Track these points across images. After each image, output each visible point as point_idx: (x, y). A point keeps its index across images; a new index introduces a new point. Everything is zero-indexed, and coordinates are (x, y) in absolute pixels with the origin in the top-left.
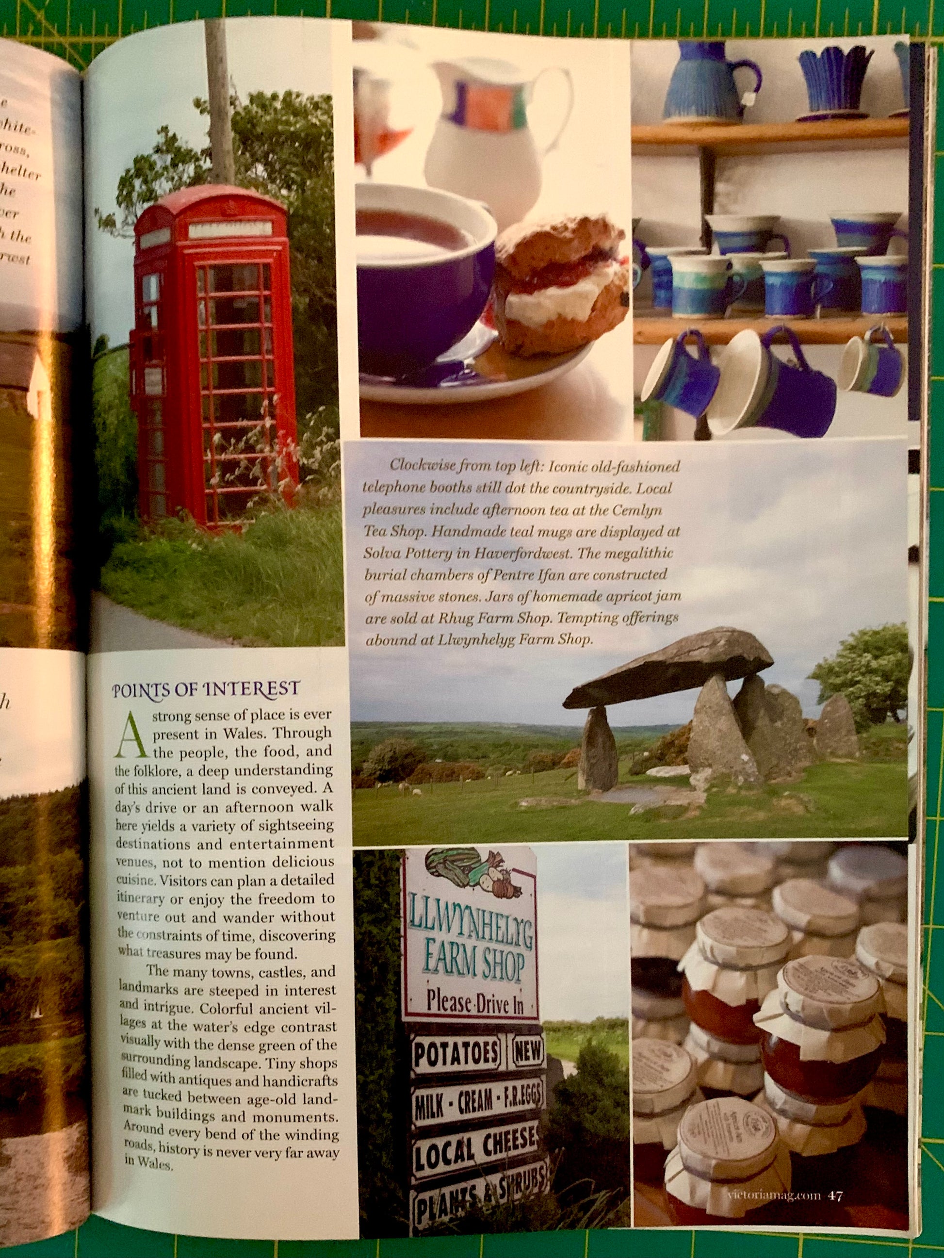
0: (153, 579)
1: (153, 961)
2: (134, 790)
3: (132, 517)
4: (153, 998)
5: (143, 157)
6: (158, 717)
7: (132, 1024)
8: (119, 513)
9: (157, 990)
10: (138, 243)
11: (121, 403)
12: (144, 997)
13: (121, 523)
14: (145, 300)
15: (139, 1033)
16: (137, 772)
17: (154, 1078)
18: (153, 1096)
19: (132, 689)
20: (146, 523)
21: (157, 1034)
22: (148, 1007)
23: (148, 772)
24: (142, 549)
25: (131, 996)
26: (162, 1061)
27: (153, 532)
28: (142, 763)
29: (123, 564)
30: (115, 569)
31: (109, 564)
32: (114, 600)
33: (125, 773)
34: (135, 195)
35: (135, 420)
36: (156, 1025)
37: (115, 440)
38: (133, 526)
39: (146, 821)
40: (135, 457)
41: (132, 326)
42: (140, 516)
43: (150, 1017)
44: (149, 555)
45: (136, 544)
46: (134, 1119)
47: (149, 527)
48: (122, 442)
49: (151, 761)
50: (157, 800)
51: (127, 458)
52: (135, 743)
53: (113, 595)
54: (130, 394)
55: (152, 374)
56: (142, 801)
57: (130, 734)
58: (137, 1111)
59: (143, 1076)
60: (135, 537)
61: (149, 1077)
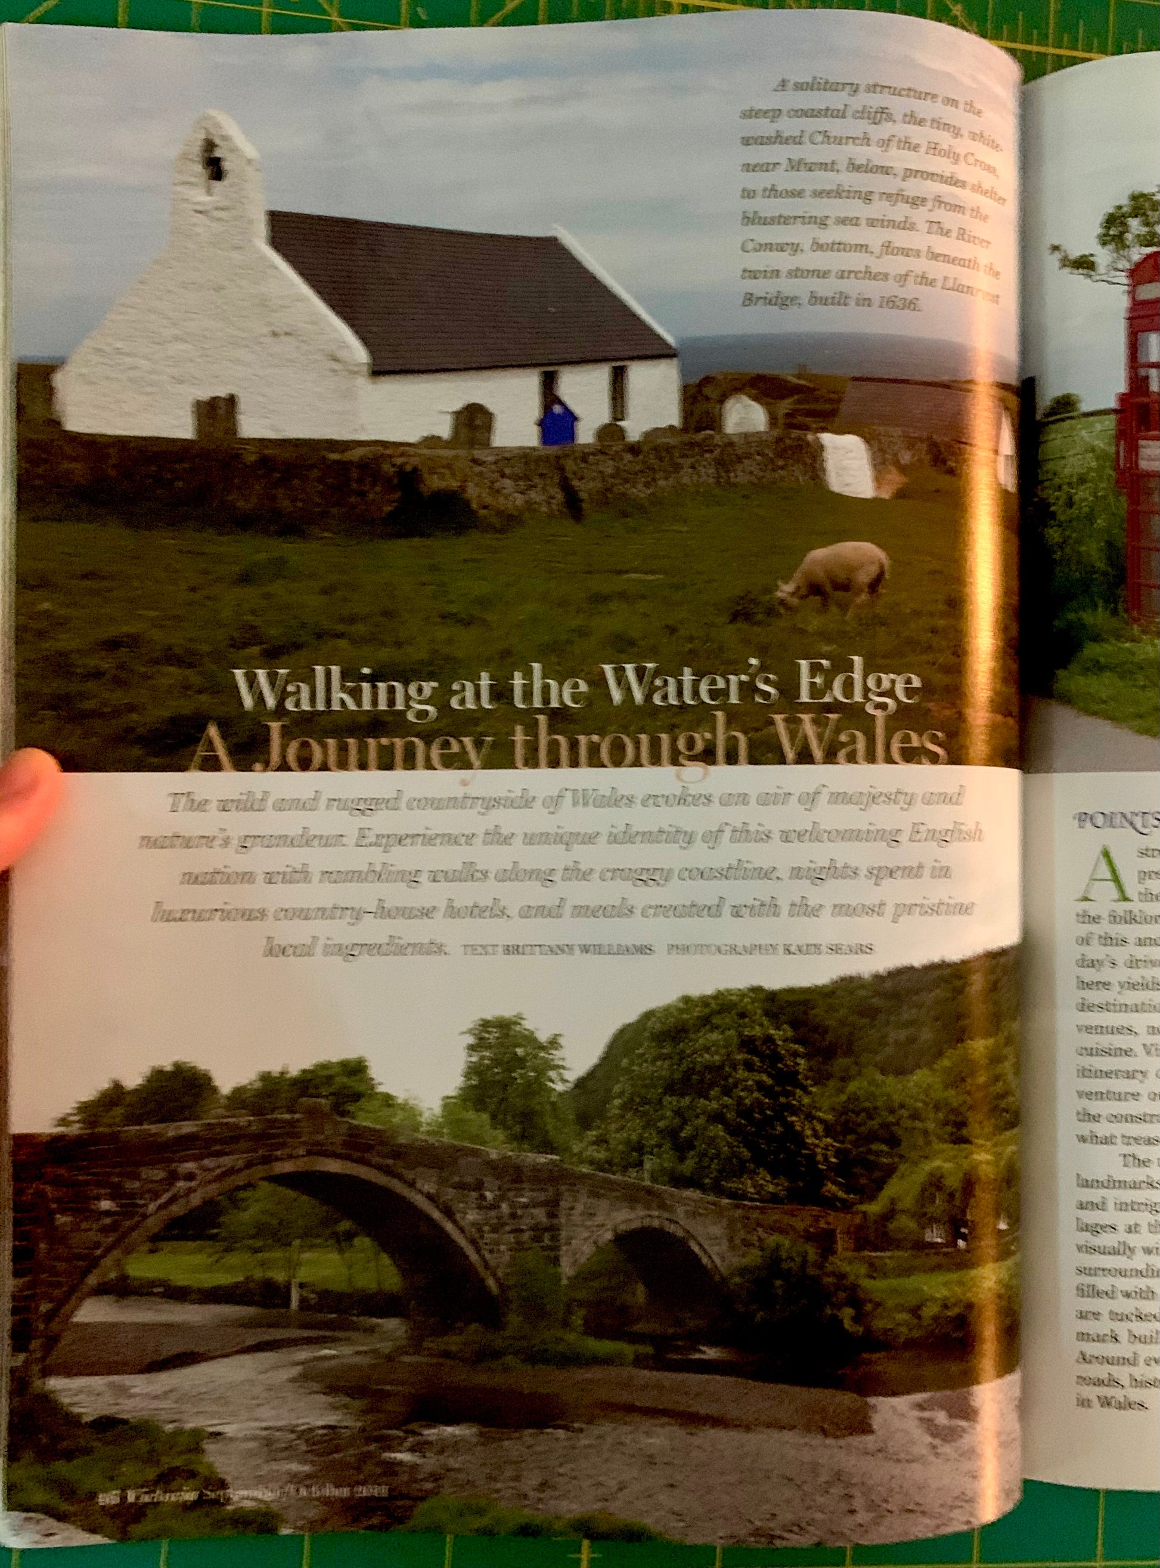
0: (1144, 687)
1: (1128, 1150)
2: (1107, 940)
3: (1115, 612)
4: (1128, 1195)
5: (1143, 195)
6: (1144, 853)
7: (1095, 1230)
8: (1096, 606)
9: (1135, 1186)
10: (1132, 293)
11: (1101, 478)
12: (1112, 1195)
13: (1097, 617)
14: (1142, 359)
15: (1107, 1240)
16: (1114, 918)
17: (1128, 1295)
18: (1124, 1318)
19: (1109, 819)
20: (1135, 620)
21: (1133, 1240)
22: (1123, 1207)
23: (1131, 919)
24: (1130, 651)
25: (1094, 1195)
26: (1140, 1273)
27: (1144, 632)
28: (1121, 907)
29: (1097, 667)
30: (1086, 671)
31: (1074, 667)
32: (1080, 709)
33: (1095, 920)
34: (1129, 237)
35: (1123, 499)
36: (1132, 1229)
37: (1090, 518)
38: (1115, 623)
39: (1124, 979)
40: (1121, 539)
41: (1122, 387)
42: (1126, 611)
43: (1123, 1219)
44: (1140, 657)
45: (1121, 645)
46: (1092, 1349)
47: (1139, 625)
48: (1100, 522)
49: (1136, 906)
50: (1141, 952)
51: (1110, 544)
52: (1112, 884)
53: (1082, 705)
54: (1116, 468)
55: (1149, 446)
56: (1120, 954)
57: (1105, 872)
58: (1100, 1339)
59: (1109, 1295)
60: (1118, 637)
61: (1120, 1295)
